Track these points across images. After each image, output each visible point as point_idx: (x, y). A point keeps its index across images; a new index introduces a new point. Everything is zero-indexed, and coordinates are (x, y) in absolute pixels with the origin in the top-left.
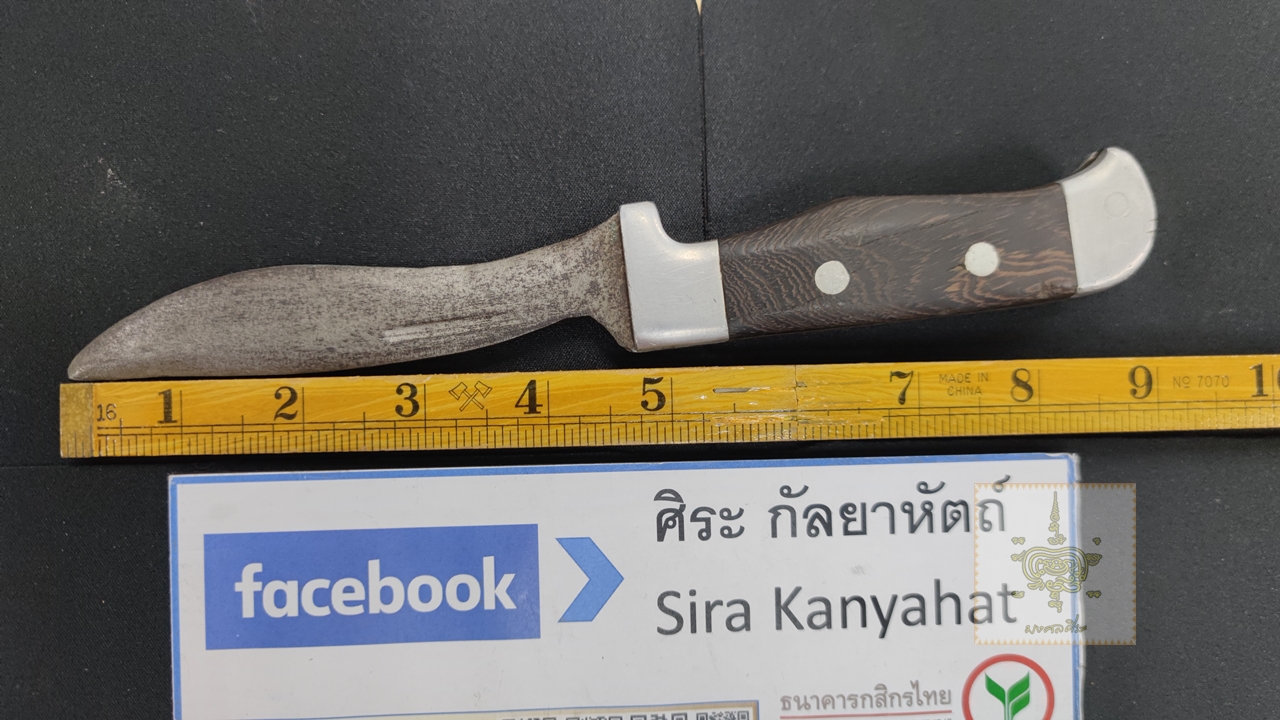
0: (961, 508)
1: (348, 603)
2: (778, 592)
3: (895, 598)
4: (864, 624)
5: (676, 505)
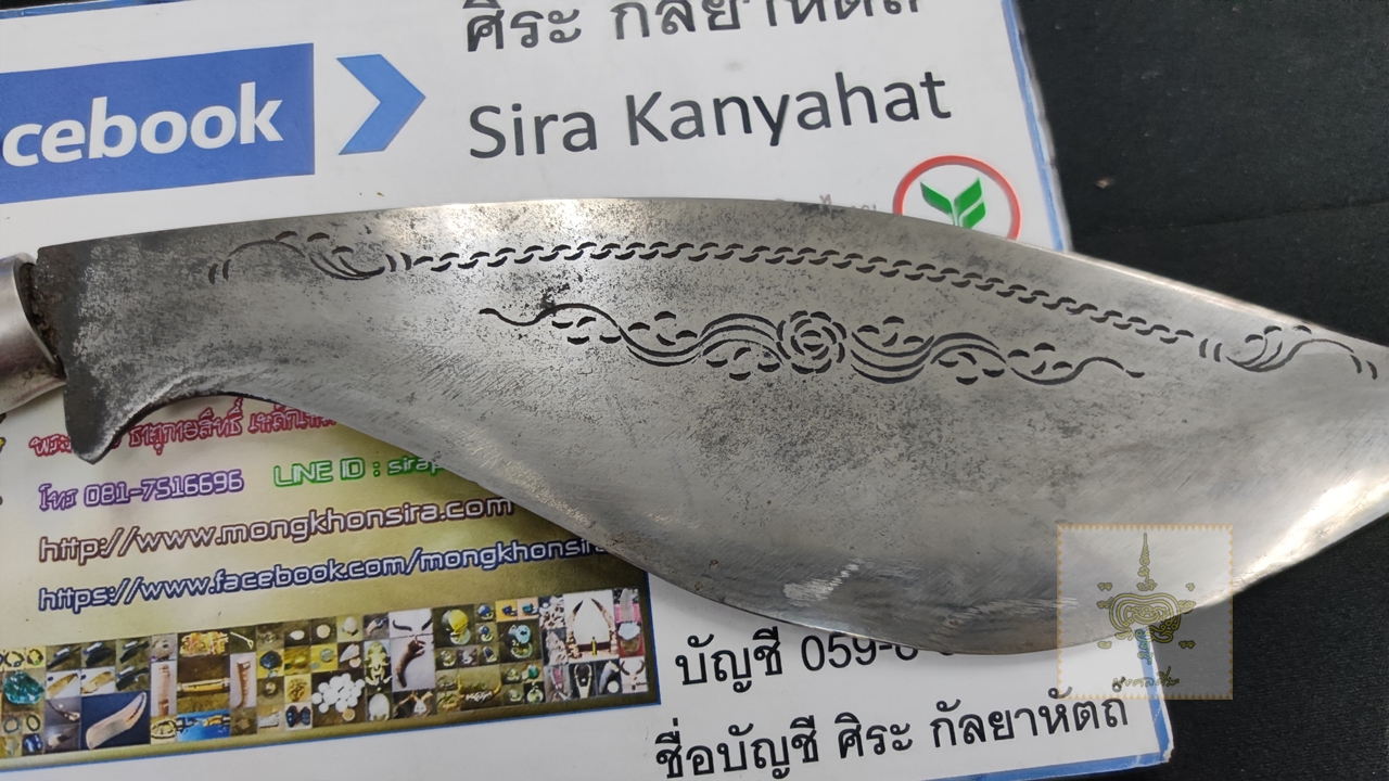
1: (61, 149)
2: (630, 100)
3: (785, 99)
4: (748, 129)
5: (492, 12)
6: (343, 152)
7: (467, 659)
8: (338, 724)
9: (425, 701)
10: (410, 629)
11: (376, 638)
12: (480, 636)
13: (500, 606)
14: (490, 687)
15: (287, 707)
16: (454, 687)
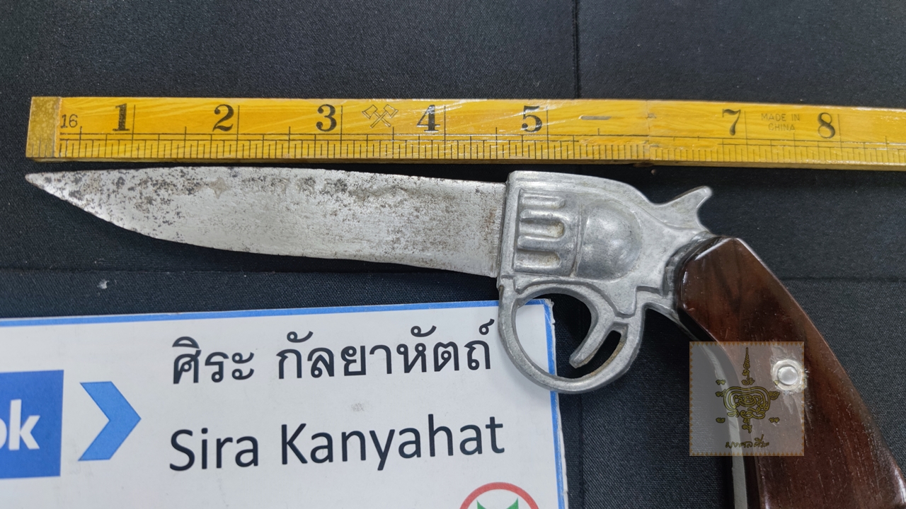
0: (450, 349)
2: (284, 428)
3: (392, 432)
4: (363, 457)
5: (192, 351)
6: (81, 459)
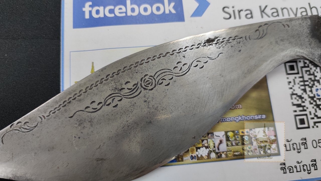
6: (191, 17)
7: (234, 144)
8: (203, 159)
9: (224, 154)
10: (219, 136)
11: (211, 138)
12: (236, 138)
13: (240, 131)
14: (239, 151)
15: (190, 155)
16: (231, 151)
